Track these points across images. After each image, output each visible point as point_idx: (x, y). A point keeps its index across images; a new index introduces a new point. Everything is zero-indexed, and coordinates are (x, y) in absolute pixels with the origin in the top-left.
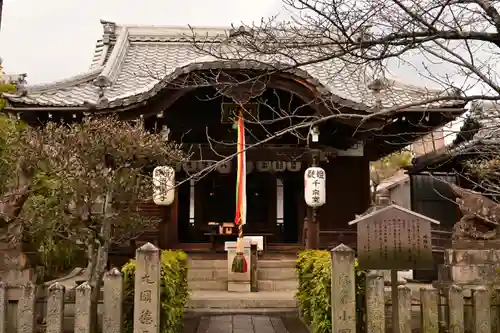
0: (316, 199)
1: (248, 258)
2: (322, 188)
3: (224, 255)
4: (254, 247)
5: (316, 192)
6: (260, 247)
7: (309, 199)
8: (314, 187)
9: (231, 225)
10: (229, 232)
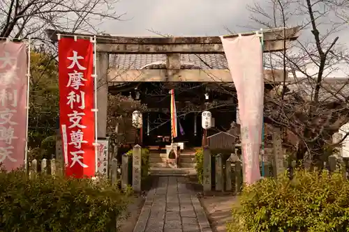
0: (207, 126)
1: (175, 152)
2: (209, 121)
3: (165, 152)
4: (179, 148)
5: (207, 123)
6: (182, 148)
7: (204, 126)
8: (206, 120)
9: (168, 137)
10: (167, 141)
